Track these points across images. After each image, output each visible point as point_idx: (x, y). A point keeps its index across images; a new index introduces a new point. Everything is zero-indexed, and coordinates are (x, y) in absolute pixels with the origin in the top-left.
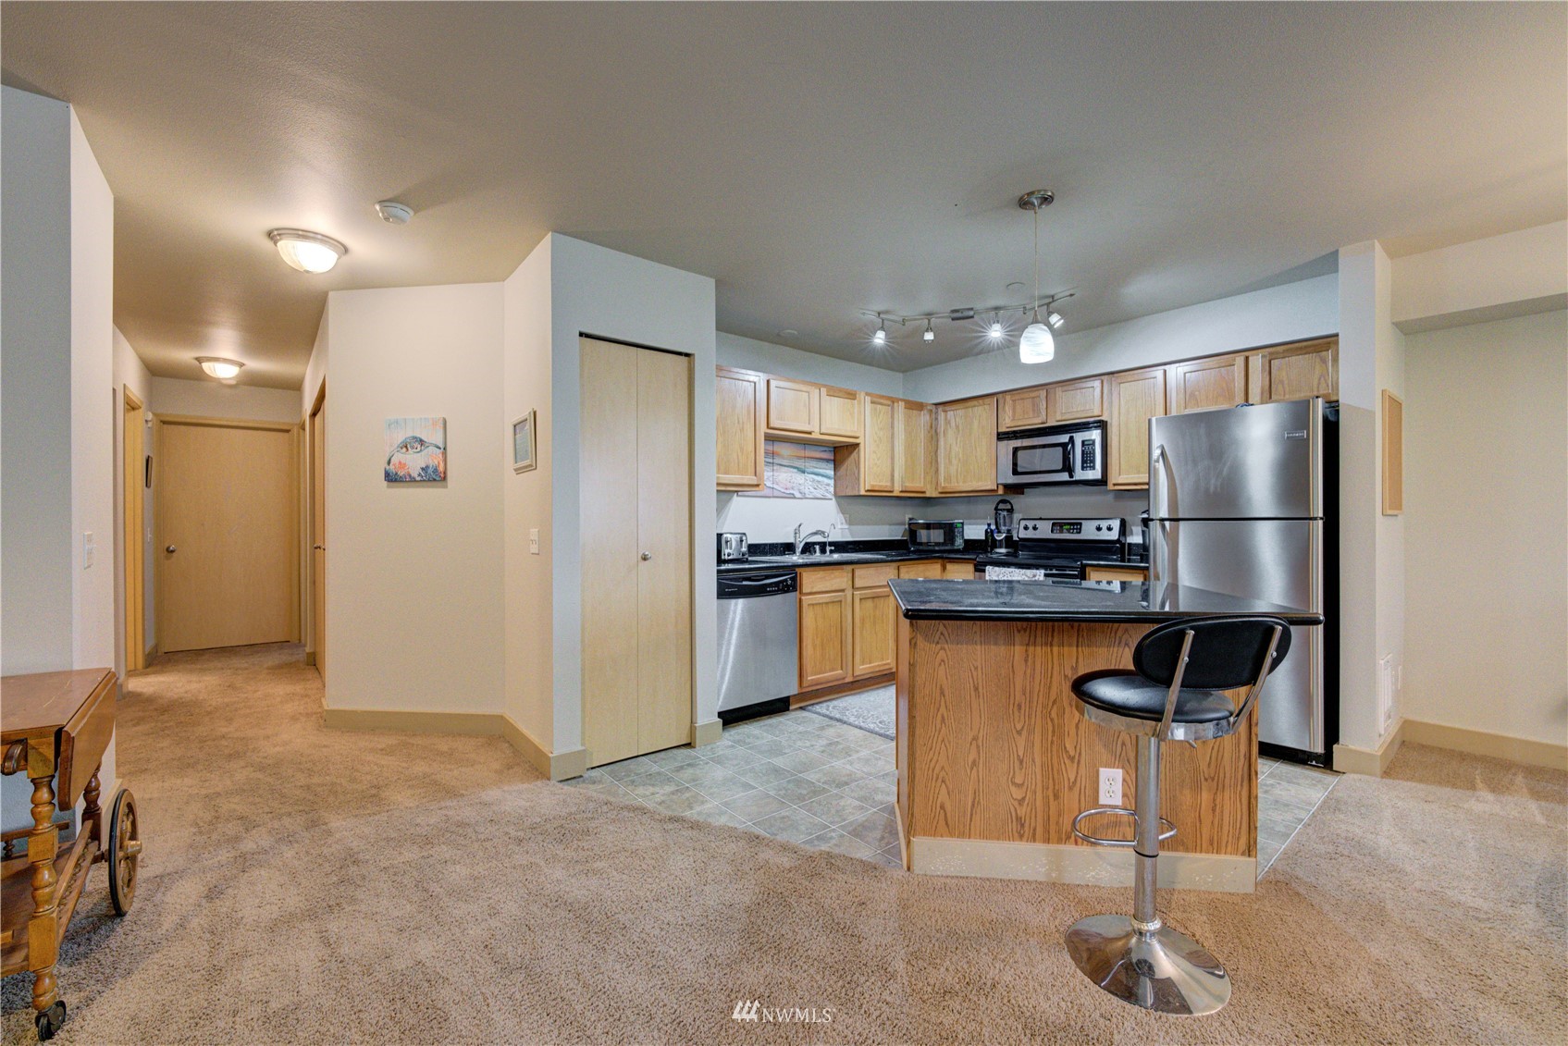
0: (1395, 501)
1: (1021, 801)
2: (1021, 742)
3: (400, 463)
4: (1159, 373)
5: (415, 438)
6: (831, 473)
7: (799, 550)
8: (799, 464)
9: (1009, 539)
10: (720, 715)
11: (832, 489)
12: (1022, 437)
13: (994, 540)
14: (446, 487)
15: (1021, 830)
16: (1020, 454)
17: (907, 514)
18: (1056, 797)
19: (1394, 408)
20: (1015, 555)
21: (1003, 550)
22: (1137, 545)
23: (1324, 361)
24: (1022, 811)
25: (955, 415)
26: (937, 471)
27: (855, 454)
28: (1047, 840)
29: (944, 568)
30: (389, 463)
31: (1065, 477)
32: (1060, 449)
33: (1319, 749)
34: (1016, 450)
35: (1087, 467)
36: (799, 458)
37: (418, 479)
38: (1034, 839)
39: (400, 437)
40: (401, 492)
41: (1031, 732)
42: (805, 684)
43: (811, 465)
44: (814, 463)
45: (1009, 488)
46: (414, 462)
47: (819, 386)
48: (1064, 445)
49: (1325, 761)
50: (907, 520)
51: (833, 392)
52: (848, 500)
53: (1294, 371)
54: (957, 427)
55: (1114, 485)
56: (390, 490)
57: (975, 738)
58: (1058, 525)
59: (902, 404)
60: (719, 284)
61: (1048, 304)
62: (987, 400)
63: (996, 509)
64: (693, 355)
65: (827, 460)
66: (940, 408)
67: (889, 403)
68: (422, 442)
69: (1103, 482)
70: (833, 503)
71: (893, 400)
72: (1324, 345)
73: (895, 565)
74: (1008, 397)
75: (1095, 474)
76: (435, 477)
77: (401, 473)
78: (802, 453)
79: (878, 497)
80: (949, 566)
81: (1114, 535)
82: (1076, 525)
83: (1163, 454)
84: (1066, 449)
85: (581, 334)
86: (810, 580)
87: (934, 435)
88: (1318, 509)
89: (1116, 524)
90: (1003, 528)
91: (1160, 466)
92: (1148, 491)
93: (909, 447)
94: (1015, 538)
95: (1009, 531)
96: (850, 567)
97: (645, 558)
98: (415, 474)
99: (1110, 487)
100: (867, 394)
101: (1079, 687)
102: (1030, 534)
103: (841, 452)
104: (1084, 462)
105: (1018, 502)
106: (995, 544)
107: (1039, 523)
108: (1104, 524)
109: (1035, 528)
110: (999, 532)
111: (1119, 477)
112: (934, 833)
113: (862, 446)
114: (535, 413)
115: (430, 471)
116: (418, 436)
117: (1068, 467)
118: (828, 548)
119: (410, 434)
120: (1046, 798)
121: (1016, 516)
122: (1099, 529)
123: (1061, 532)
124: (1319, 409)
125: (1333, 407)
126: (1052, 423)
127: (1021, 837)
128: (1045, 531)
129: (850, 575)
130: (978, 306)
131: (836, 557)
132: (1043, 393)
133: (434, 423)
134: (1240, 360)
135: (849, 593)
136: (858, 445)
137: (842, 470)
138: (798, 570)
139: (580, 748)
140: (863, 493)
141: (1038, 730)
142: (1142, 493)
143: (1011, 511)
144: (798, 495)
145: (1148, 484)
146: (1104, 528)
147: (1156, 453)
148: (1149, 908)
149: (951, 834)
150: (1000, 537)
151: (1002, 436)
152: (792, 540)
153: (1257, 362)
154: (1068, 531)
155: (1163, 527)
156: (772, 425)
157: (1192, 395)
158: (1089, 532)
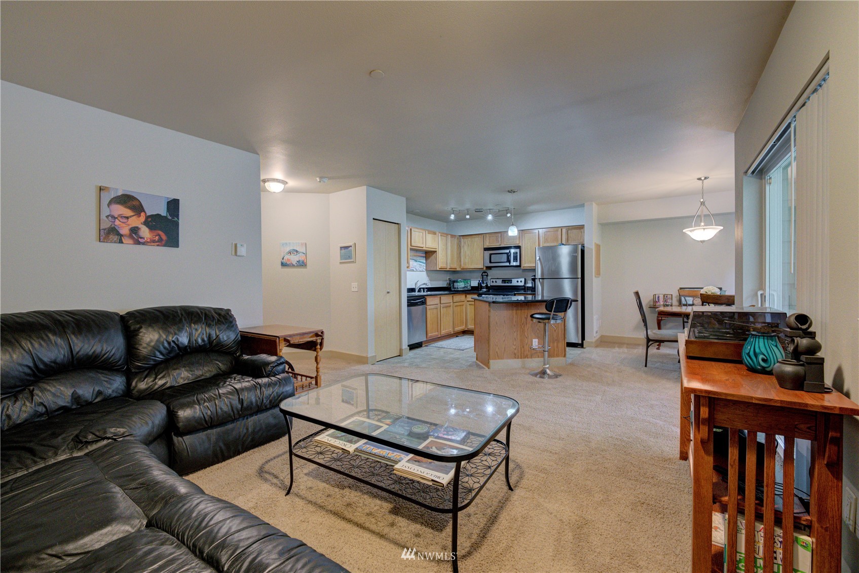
0: (598, 273)
1: (515, 349)
2: (515, 334)
3: (288, 259)
4: (536, 231)
5: (294, 250)
6: (425, 261)
7: (417, 290)
8: (415, 258)
9: (487, 285)
10: (408, 346)
11: (425, 268)
12: (493, 250)
13: (481, 286)
14: (306, 268)
15: (515, 356)
16: (492, 256)
17: (448, 277)
18: (523, 347)
19: (598, 247)
20: (489, 291)
21: (485, 290)
22: (530, 287)
23: (582, 232)
24: (516, 351)
25: (468, 240)
26: (460, 261)
27: (435, 255)
28: (521, 358)
29: (466, 296)
30: (283, 259)
31: (508, 264)
32: (506, 255)
33: (580, 342)
34: (491, 255)
35: (515, 261)
36: (415, 256)
37: (296, 265)
38: (518, 358)
39: (288, 249)
40: (286, 270)
41: (517, 331)
42: (428, 337)
43: (418, 259)
44: (419, 258)
45: (489, 268)
46: (294, 259)
47: (425, 230)
48: (507, 253)
49: (581, 345)
50: (448, 279)
51: (430, 232)
52: (430, 272)
53: (573, 233)
54: (468, 245)
56: (283, 269)
57: (504, 334)
58: (504, 281)
59: (449, 236)
60: (407, 199)
61: (507, 210)
62: (480, 236)
63: (482, 275)
64: (400, 224)
65: (423, 257)
66: (461, 237)
67: (445, 235)
68: (297, 251)
69: (520, 266)
70: (425, 273)
71: (447, 235)
72: (581, 227)
73: (451, 295)
74: (487, 235)
75: (518, 264)
76: (302, 264)
77: (288, 263)
78: (416, 254)
79: (443, 271)
80: (468, 296)
81: (522, 284)
82: (510, 281)
83: (539, 259)
84: (508, 255)
85: (374, 219)
86: (430, 301)
87: (459, 247)
88: (580, 276)
89: (523, 280)
90: (485, 282)
91: (539, 262)
92: (535, 269)
93: (452, 251)
94: (489, 285)
95: (487, 283)
96: (439, 296)
97: (388, 293)
98: (294, 263)
99: (522, 268)
100: (439, 233)
101: (532, 316)
102: (494, 284)
103: (428, 254)
104: (514, 259)
105: (490, 272)
106: (482, 288)
107: (497, 280)
108: (519, 280)
109: (496, 282)
110: (483, 283)
111: (525, 265)
112: (495, 359)
113: (437, 252)
114: (355, 244)
115: (301, 262)
116: (295, 249)
117: (509, 261)
118: (425, 290)
119: (292, 248)
120: (521, 348)
121: (489, 277)
122: (518, 282)
123: (505, 283)
124: (580, 247)
125: (583, 246)
126: (503, 246)
127: (515, 358)
128: (499, 283)
129: (439, 299)
130: (484, 208)
131: (429, 293)
132: (500, 235)
133: (302, 244)
134: (560, 230)
135: (439, 305)
136: (436, 251)
137: (429, 261)
138: (426, 297)
139: (374, 354)
140: (438, 269)
141: (519, 331)
142: (534, 270)
143: (487, 276)
144: (415, 270)
145: (535, 267)
147: (538, 258)
148: (546, 363)
149: (499, 359)
150: (484, 285)
151: (486, 249)
152: (414, 287)
153: (564, 230)
154: (508, 283)
155: (540, 281)
156: (413, 245)
157: (547, 239)
158: (514, 283)
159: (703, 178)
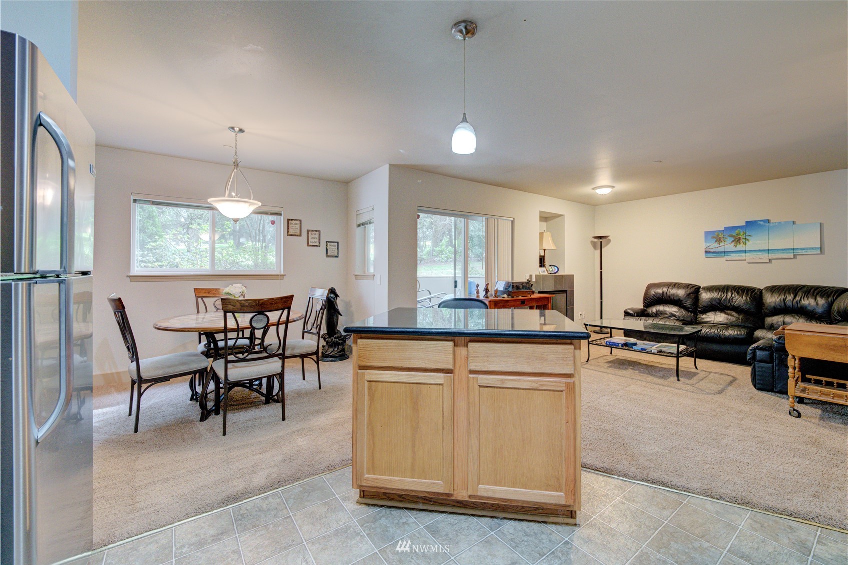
159: (237, 129)
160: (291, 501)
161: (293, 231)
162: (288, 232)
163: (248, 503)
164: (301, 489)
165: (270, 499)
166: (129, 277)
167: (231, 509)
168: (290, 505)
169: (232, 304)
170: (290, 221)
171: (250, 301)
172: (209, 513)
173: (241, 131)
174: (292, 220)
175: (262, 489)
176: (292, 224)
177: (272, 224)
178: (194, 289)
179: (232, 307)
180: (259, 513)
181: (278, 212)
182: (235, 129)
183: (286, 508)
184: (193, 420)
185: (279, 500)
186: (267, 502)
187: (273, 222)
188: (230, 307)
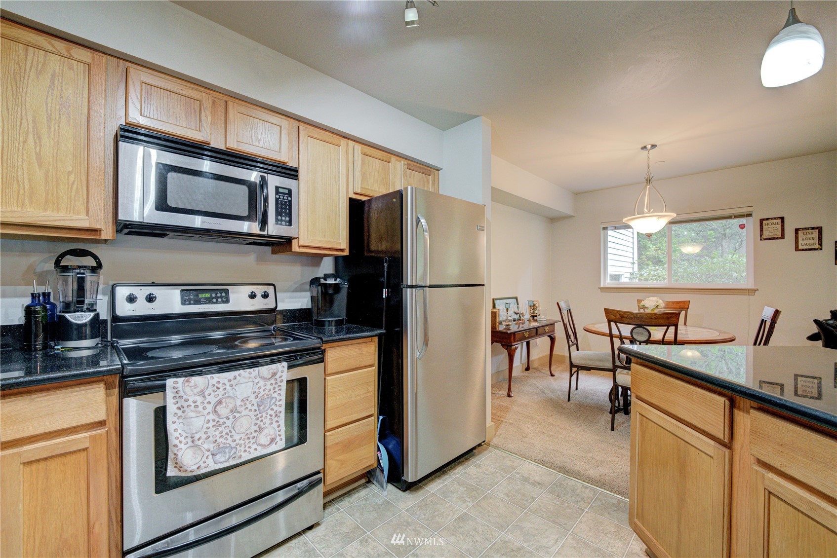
35: (282, 220)
48: (253, 186)
55: (300, 246)
81: (271, 304)
82: (221, 292)
89: (271, 291)
99: (294, 248)
104: (277, 213)
108: (258, 291)
109: (150, 299)
122: (251, 297)
123: (197, 302)
134: (394, 160)
146: (259, 296)
158: (240, 301)
159: (649, 147)
160: (599, 503)
161: (770, 234)
162: (761, 236)
163: (572, 482)
164: (616, 503)
165: (588, 491)
166: (600, 288)
167: (560, 476)
168: (593, 505)
169: (613, 314)
170: (764, 222)
171: (628, 314)
172: (548, 469)
173: (653, 146)
174: (767, 219)
175: (590, 480)
176: (768, 224)
177: (741, 228)
178: (637, 300)
179: (613, 316)
180: (570, 492)
181: (746, 213)
182: (648, 146)
183: (589, 504)
184: (605, 410)
185: (592, 495)
186: (583, 490)
187: (742, 226)
188: (612, 317)
